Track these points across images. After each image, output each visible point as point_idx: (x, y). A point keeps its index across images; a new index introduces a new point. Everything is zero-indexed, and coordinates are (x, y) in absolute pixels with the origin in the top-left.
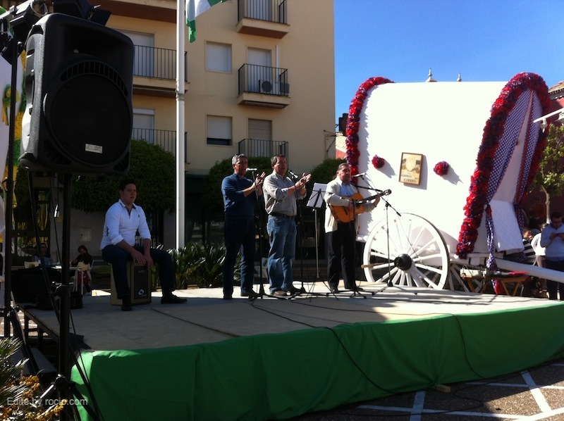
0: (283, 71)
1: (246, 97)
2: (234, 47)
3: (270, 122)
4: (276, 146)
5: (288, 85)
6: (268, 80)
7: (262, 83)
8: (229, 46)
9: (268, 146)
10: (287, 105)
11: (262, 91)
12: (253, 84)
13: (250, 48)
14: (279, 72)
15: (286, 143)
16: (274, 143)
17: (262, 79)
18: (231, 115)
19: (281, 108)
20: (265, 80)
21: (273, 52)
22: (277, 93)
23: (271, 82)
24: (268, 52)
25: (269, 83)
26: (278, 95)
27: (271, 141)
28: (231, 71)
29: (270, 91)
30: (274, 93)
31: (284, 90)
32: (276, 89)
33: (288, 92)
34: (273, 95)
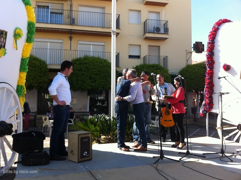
0: (166, 22)
1: (148, 35)
2: (142, 12)
3: (159, 47)
4: (162, 58)
5: (168, 29)
6: (158, 27)
7: (155, 28)
8: (139, 11)
9: (158, 58)
10: (167, 38)
11: (155, 32)
12: (151, 29)
13: (150, 12)
14: (164, 23)
15: (167, 57)
16: (161, 57)
17: (155, 26)
18: (140, 44)
19: (164, 40)
20: (157, 26)
21: (161, 13)
22: (163, 33)
23: (160, 28)
24: (159, 13)
25: (159, 28)
26: (163, 34)
27: (159, 56)
28: (141, 23)
29: (159, 32)
30: (161, 33)
31: (166, 31)
32: (162, 31)
33: (168, 32)
34: (161, 34)
